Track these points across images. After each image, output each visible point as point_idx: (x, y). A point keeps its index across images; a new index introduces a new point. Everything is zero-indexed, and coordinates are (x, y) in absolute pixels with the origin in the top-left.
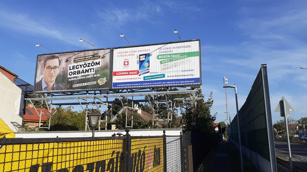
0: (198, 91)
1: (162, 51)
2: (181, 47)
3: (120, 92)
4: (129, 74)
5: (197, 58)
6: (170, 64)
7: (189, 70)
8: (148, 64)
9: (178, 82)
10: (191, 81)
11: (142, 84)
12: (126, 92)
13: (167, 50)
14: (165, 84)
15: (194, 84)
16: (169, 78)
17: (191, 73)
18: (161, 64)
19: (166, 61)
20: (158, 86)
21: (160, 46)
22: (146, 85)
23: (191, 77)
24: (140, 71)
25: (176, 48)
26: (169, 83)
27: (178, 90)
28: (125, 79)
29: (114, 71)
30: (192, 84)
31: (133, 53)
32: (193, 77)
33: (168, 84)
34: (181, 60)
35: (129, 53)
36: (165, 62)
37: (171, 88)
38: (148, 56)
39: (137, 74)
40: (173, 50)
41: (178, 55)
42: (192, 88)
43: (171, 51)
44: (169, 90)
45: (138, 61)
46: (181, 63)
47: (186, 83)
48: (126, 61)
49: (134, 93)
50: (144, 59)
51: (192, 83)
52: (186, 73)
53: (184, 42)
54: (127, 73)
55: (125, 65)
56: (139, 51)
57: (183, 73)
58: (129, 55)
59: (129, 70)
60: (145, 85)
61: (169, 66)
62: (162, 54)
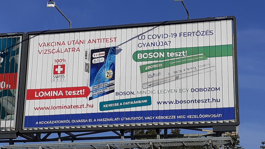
0: (229, 138)
1: (145, 41)
2: (189, 34)
3: (42, 138)
4: (65, 96)
5: (228, 61)
6: (165, 72)
7: (210, 89)
8: (111, 71)
9: (183, 117)
10: (214, 116)
11: (95, 120)
12: (56, 140)
13: (156, 40)
14: (152, 121)
15: (221, 122)
16: (162, 108)
17: (213, 95)
18: (142, 72)
19: (155, 66)
20: (134, 125)
21: (140, 30)
22: (105, 123)
23: (214, 106)
24: (91, 88)
25: (178, 35)
26: (162, 118)
27: (182, 136)
28: (55, 108)
29: (29, 87)
30: (215, 122)
31: (76, 46)
32: (220, 106)
33: (158, 121)
34: (190, 65)
35: (67, 46)
36: (153, 69)
37: (166, 132)
38: (111, 53)
39: (86, 95)
40: (173, 39)
41: (183, 52)
42: (217, 132)
43: (165, 43)
44: (162, 137)
45: (87, 64)
46: (191, 70)
47: (202, 119)
48: (59, 63)
49: (75, 142)
50: (102, 60)
51: (217, 119)
52: (202, 96)
53: (198, 22)
54: (61, 93)
55: (55, 73)
56: (90, 41)
57: (196, 96)
58: (66, 50)
59: (64, 86)
60: (102, 123)
61: (161, 77)
62: (145, 48)
